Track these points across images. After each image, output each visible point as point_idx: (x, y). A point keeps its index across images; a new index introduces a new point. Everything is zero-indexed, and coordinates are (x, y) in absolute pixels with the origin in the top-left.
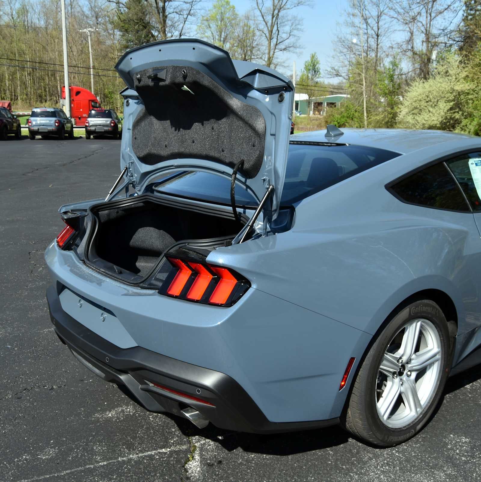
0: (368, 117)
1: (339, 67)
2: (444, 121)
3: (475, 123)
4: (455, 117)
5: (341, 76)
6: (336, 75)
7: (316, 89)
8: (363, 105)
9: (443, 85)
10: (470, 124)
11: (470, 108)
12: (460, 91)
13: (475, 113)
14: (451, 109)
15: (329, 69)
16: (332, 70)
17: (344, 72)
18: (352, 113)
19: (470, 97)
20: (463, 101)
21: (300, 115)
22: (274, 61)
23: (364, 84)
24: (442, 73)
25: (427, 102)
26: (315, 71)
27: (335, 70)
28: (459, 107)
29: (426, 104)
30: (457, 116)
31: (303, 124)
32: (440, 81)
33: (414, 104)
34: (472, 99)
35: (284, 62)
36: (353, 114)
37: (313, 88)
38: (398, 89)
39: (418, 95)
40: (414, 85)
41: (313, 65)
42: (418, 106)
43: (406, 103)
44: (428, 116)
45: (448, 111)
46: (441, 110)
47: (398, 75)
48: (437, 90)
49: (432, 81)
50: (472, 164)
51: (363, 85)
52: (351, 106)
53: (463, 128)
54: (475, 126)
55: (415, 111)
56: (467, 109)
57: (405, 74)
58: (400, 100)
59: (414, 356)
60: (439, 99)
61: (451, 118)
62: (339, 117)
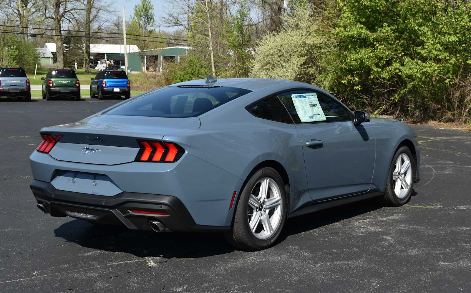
0: (216, 73)
1: (178, 14)
2: (299, 76)
3: (329, 78)
4: (309, 72)
5: (182, 25)
6: (175, 23)
7: (151, 39)
8: (211, 59)
9: (294, 39)
10: (325, 80)
11: (323, 62)
12: (312, 44)
13: (329, 68)
14: (305, 63)
15: (167, 17)
16: (170, 18)
17: (183, 19)
18: (197, 69)
19: (323, 51)
20: (316, 55)
21: (131, 71)
22: (96, 5)
23: (210, 36)
24: (293, 26)
25: (280, 56)
26: (148, 18)
27: (173, 17)
28: (313, 62)
29: (278, 59)
30: (311, 71)
31: (138, 82)
32: (291, 34)
33: (266, 58)
34: (325, 54)
35: (109, 6)
36: (199, 70)
37: (147, 39)
38: (248, 41)
39: (270, 49)
40: (264, 38)
41: (146, 11)
42: (271, 61)
43: (258, 58)
44: (282, 71)
45: (301, 65)
46: (294, 65)
47: (248, 25)
48: (289, 44)
49: (283, 34)
50: (294, 97)
51: (208, 36)
52: (196, 61)
53: (319, 84)
54: (330, 82)
55: (269, 66)
56: (320, 64)
57: (256, 25)
58: (251, 53)
59: (266, 200)
60: (291, 53)
61: (305, 73)
62: (182, 73)
